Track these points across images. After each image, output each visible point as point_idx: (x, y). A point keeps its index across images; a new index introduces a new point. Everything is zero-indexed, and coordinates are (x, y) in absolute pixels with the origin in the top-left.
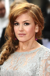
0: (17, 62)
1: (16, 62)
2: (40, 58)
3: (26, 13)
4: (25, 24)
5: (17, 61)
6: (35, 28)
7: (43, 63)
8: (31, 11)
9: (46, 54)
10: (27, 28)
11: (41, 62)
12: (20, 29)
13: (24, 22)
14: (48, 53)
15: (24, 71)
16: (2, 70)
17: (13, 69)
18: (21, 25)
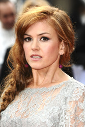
0: (28, 105)
1: (26, 105)
2: (66, 98)
3: (45, 21)
4: (42, 39)
5: (28, 103)
6: (59, 47)
7: (71, 108)
8: (53, 18)
9: (76, 92)
10: (45, 46)
11: (68, 105)
12: (34, 47)
13: (40, 35)
14: (80, 90)
15: (39, 119)
16: (3, 118)
17: (20, 116)
18: (35, 39)
